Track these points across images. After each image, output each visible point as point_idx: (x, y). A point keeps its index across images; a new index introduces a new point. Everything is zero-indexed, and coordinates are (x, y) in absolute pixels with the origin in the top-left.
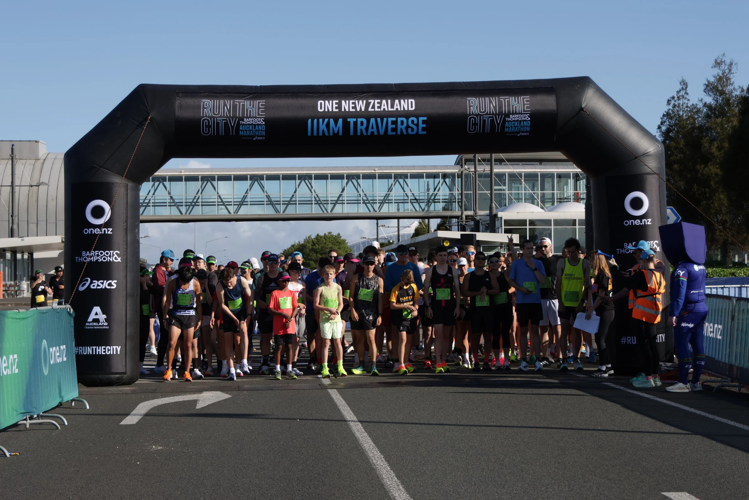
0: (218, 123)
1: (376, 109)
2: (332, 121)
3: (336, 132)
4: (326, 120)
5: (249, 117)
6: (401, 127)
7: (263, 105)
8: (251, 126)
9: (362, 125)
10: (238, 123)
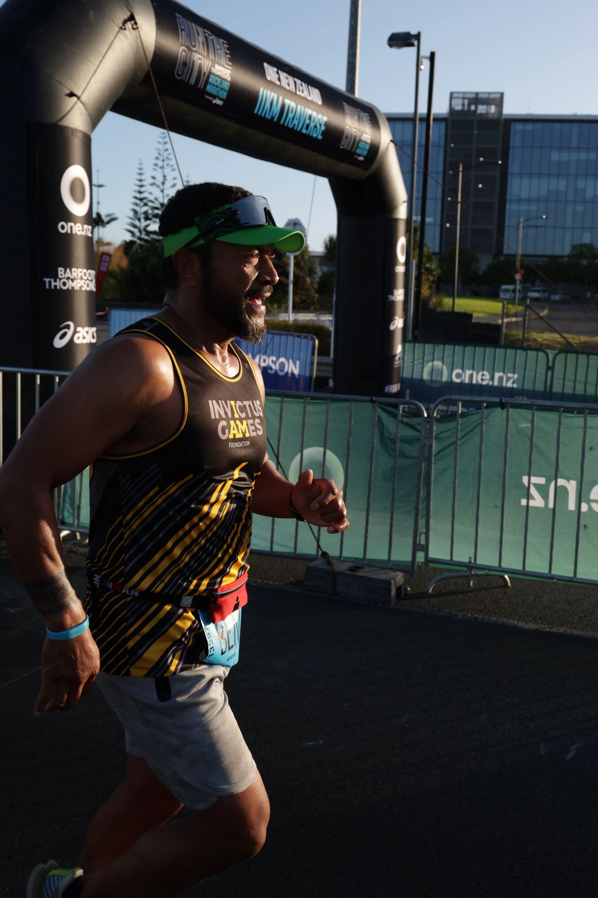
0: (193, 62)
1: (301, 94)
2: (275, 97)
3: (273, 115)
4: (272, 95)
5: (220, 64)
6: (312, 125)
7: (228, 49)
8: (219, 80)
9: (292, 112)
10: (210, 69)
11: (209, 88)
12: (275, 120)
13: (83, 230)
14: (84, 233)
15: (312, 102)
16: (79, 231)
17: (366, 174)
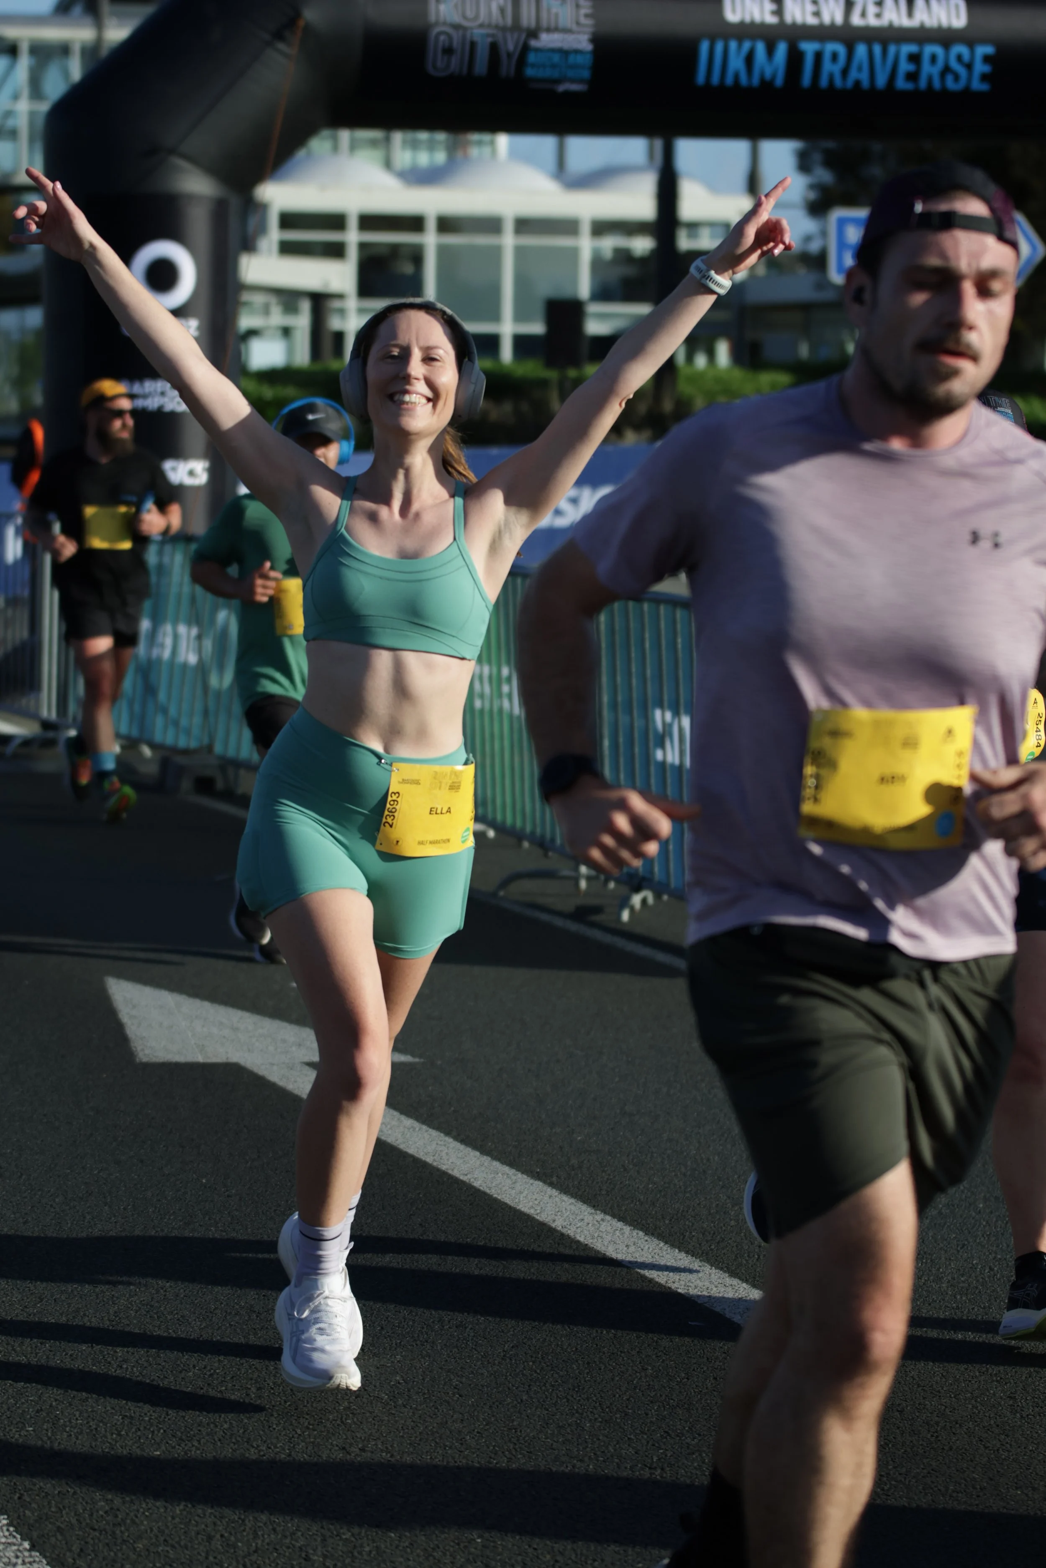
0: (473, 44)
1: (872, 21)
2: (760, 48)
3: (767, 78)
4: (747, 45)
5: (555, 31)
6: (931, 70)
7: (586, 1)
8: (558, 55)
9: (834, 62)
10: (526, 45)
11: (530, 72)
12: (779, 81)
15: (918, 28)
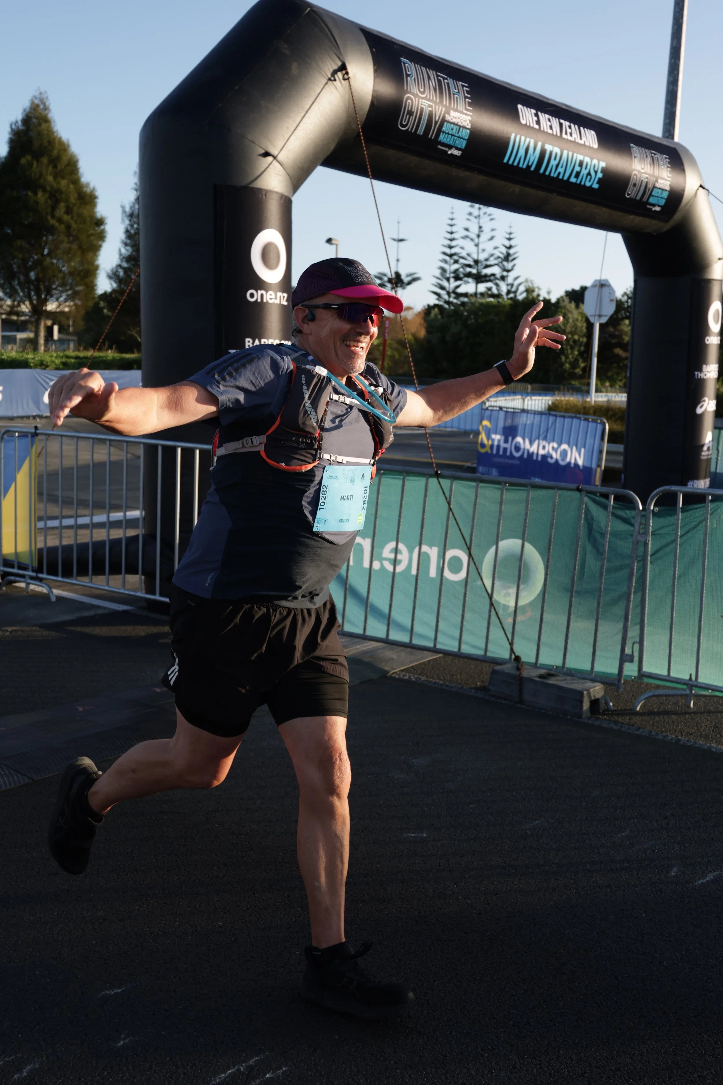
0: (422, 109)
1: (569, 137)
2: (532, 143)
3: (530, 164)
4: (528, 140)
5: (456, 110)
6: (584, 172)
7: (468, 92)
8: (455, 128)
9: (555, 159)
10: (444, 117)
11: (442, 138)
12: (532, 169)
13: (276, 298)
14: (277, 301)
15: (584, 145)
16: (271, 299)
17: (667, 227)
